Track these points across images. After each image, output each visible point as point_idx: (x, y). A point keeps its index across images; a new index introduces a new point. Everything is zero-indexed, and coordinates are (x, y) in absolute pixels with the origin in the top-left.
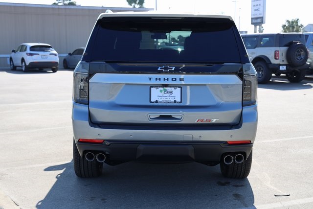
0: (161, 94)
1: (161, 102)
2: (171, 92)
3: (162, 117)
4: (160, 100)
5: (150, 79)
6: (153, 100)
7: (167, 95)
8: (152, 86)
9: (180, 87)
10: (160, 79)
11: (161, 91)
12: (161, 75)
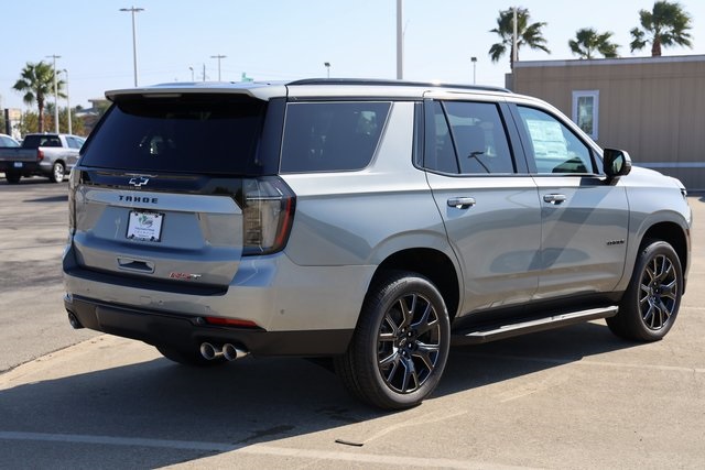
0: (138, 224)
1: (136, 239)
2: (151, 223)
3: (135, 264)
4: (137, 235)
5: (121, 198)
6: (130, 234)
7: (146, 226)
8: (131, 210)
9: (163, 213)
11: (140, 219)
12: (132, 192)
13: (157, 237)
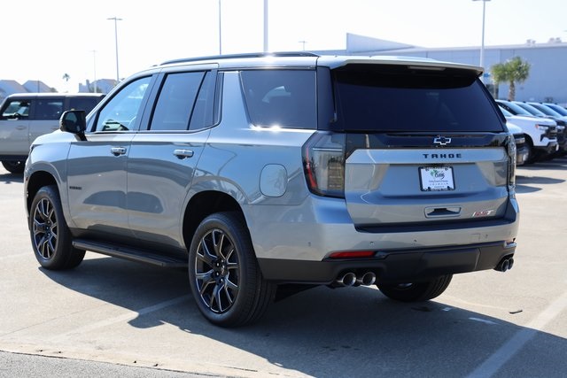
0: (432, 178)
1: (434, 190)
2: (443, 175)
3: (437, 211)
4: (432, 187)
5: (426, 156)
6: (425, 187)
7: (438, 179)
8: (421, 167)
9: (451, 166)
10: (437, 156)
11: (432, 174)
12: (438, 150)
13: (452, 186)
